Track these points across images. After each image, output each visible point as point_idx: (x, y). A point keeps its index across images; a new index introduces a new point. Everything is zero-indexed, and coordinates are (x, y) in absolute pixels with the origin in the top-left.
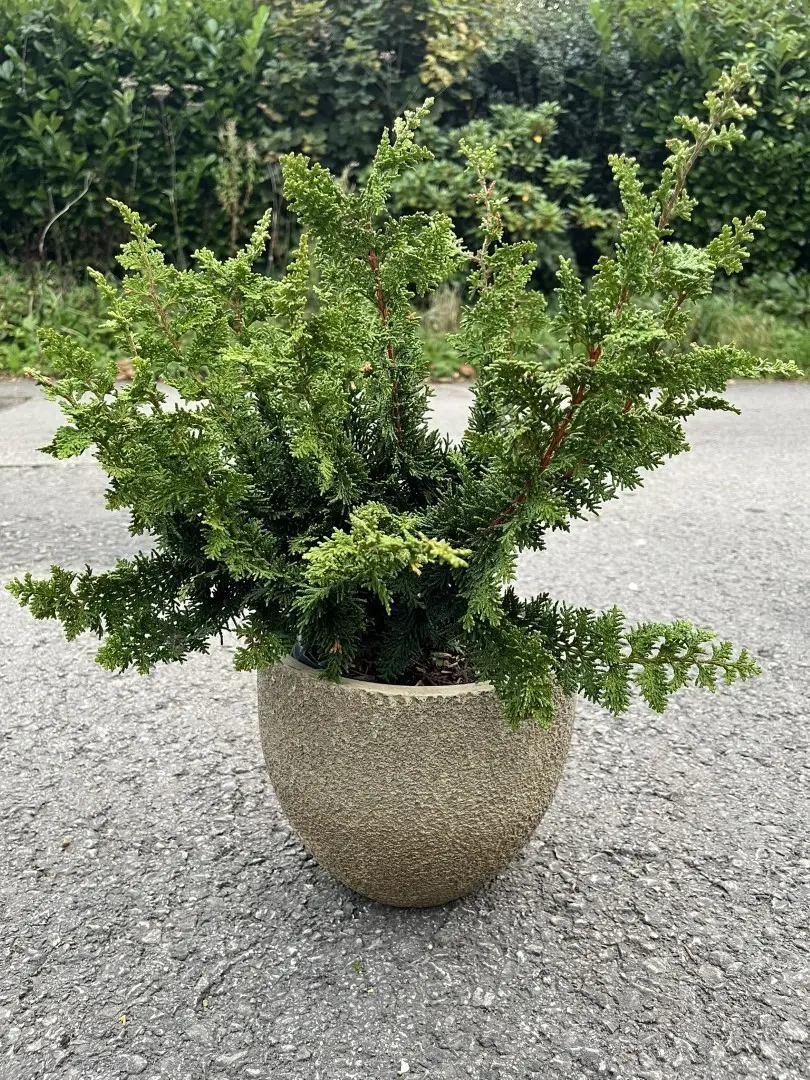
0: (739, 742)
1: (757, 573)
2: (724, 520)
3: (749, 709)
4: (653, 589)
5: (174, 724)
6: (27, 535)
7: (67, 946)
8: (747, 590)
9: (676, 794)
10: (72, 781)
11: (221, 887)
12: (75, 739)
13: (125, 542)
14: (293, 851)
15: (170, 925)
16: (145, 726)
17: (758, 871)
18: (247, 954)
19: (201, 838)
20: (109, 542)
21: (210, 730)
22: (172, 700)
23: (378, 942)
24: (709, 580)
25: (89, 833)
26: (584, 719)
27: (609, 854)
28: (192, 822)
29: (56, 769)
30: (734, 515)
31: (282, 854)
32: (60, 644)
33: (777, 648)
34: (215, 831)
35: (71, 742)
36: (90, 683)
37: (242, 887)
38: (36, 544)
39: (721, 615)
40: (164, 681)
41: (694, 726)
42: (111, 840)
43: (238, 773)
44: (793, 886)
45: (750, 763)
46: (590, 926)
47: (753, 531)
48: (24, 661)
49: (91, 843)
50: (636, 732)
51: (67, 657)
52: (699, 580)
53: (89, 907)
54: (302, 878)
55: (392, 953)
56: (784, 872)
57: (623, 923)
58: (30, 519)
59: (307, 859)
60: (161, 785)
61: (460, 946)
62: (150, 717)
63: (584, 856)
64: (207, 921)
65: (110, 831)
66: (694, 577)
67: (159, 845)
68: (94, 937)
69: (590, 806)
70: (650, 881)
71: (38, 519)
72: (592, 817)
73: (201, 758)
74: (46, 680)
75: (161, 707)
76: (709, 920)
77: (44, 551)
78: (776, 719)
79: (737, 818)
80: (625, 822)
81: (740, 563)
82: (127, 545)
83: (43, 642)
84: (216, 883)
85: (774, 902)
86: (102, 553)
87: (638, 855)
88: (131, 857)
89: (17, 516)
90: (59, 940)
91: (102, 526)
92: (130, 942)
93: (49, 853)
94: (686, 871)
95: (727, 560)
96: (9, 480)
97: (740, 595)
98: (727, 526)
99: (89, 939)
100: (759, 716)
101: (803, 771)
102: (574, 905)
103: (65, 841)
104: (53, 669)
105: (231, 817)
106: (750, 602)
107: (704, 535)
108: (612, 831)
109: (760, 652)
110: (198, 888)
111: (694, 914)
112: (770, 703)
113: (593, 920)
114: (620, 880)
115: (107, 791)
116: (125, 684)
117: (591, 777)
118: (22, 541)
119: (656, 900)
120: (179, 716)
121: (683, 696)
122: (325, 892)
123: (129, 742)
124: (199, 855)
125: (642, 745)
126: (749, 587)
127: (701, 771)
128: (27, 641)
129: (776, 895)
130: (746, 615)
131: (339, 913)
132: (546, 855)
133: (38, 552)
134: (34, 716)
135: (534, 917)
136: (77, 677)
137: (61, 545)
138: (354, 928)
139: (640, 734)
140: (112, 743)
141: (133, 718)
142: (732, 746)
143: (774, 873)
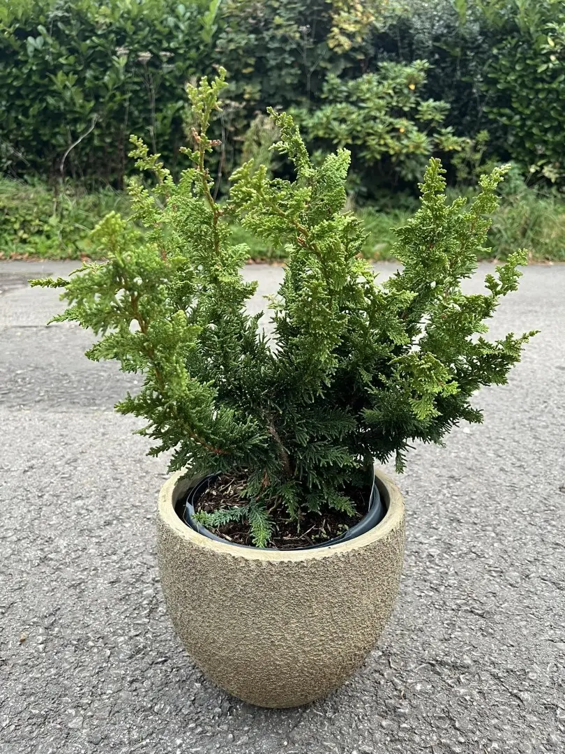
0: (541, 566)
1: (562, 420)
2: (539, 376)
3: (550, 538)
4: (482, 433)
5: (115, 539)
6: (33, 381)
7: (13, 727)
8: (554, 435)
9: (488, 612)
10: (35, 585)
11: (131, 682)
12: (42, 550)
13: (100, 387)
15: (90, 714)
16: (94, 540)
17: (548, 684)
18: (144, 743)
19: (122, 639)
20: (89, 388)
21: (141, 544)
22: (117, 518)
23: (244, 739)
24: (524, 426)
25: (41, 631)
26: (421, 543)
27: (432, 665)
28: (117, 624)
29: (25, 575)
30: (547, 371)
31: (181, 655)
32: (43, 470)
34: (133, 633)
35: (39, 552)
36: (59, 502)
37: (147, 684)
38: (38, 389)
39: (532, 456)
40: (113, 502)
41: (506, 552)
42: (56, 637)
43: (157, 582)
45: (548, 586)
46: (412, 730)
47: (561, 385)
48: (15, 483)
49: (41, 639)
50: (460, 556)
51: (46, 480)
52: (517, 425)
53: (32, 694)
54: (194, 677)
55: (255, 748)
57: (438, 728)
58: (37, 368)
60: (99, 591)
61: (309, 744)
62: (98, 532)
63: (413, 666)
64: (118, 712)
65: (56, 629)
66: (514, 424)
67: (91, 643)
68: (34, 720)
69: (420, 621)
70: (462, 691)
71: (43, 369)
72: (421, 630)
73: (130, 568)
74: (28, 499)
75: (108, 523)
76: (506, 728)
77: (42, 394)
79: (535, 635)
80: (447, 637)
81: (550, 412)
82: (101, 390)
83: (32, 467)
84: (129, 679)
85: (558, 712)
86: (83, 396)
87: (454, 667)
88: (68, 653)
89: (29, 366)
90: (8, 722)
91: (86, 375)
92: (59, 726)
93: (10, 646)
94: (491, 682)
95: (540, 409)
96: (28, 337)
97: (547, 439)
98: (540, 381)
99: (30, 721)
100: (557, 544)
102: (402, 711)
103: (22, 638)
104: (34, 490)
105: (147, 620)
106: (555, 445)
107: (522, 388)
108: (436, 644)
110: (115, 682)
111: (494, 721)
113: (415, 724)
114: (439, 689)
115: (59, 595)
116: (84, 504)
117: (423, 594)
118: (28, 386)
119: (466, 708)
120: (119, 532)
121: (499, 525)
122: (210, 690)
123: (80, 553)
124: (119, 653)
125: (464, 567)
126: (555, 432)
127: (509, 592)
128: (20, 466)
129: (560, 705)
130: (551, 456)
131: (218, 710)
132: (383, 663)
133: (38, 395)
134: (16, 529)
135: (369, 720)
136: (51, 498)
137: (55, 390)
138: (228, 724)
139: (463, 558)
140: (67, 554)
141: (86, 533)
142: (535, 571)
143: (561, 685)
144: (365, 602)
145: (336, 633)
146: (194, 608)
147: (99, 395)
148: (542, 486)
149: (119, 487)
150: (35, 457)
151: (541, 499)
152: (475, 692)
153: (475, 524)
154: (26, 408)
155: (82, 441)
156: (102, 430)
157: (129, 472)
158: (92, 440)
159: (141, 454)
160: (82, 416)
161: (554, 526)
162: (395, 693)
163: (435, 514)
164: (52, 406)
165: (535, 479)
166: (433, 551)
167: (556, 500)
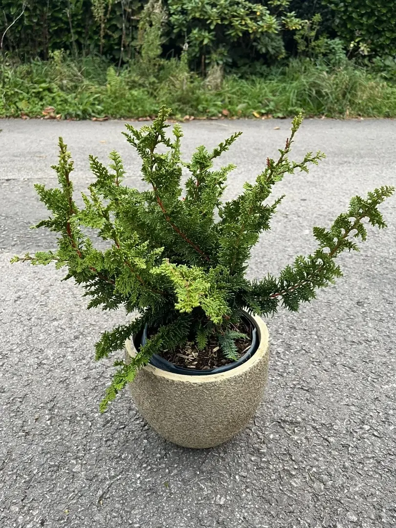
0: (343, 357)
1: (361, 252)
3: (350, 338)
5: (83, 348)
6: (6, 228)
7: (40, 474)
8: (356, 263)
9: (311, 388)
10: (38, 382)
12: (38, 357)
14: (138, 422)
15: (85, 462)
16: (70, 350)
17: (344, 432)
18: (118, 478)
19: (97, 415)
22: (82, 334)
23: (175, 472)
25: (47, 412)
27: (279, 422)
28: (93, 405)
31: (133, 423)
32: (27, 299)
33: (366, 300)
35: (36, 359)
36: (43, 323)
37: (115, 442)
38: (11, 235)
40: (77, 322)
41: (323, 348)
42: (57, 415)
44: (359, 440)
45: (346, 370)
46: (268, 462)
48: (10, 310)
49: (48, 417)
50: (295, 352)
51: (30, 307)
53: (48, 453)
54: (143, 436)
55: (181, 477)
56: (356, 432)
57: (282, 460)
58: (7, 217)
59: (145, 426)
60: (78, 384)
61: (211, 473)
62: (71, 344)
63: (268, 424)
64: (101, 460)
65: (56, 410)
67: (78, 418)
68: (52, 468)
69: (272, 396)
71: (11, 218)
72: (273, 401)
73: (95, 368)
74: (22, 321)
75: (76, 338)
76: (320, 459)
77: (15, 239)
78: (361, 344)
79: (338, 401)
80: (287, 405)
83: (19, 298)
84: (104, 440)
85: (350, 449)
86: (44, 240)
87: (292, 423)
88: (66, 425)
90: (36, 471)
92: (67, 471)
93: (29, 423)
94: (312, 432)
97: (352, 267)
99: (50, 469)
100: (354, 342)
101: (371, 375)
102: (262, 451)
103: (36, 417)
104: (24, 315)
106: (356, 271)
108: (281, 409)
109: (358, 303)
110: (97, 442)
111: (314, 455)
112: (359, 334)
113: (270, 459)
114: (283, 437)
115: (54, 388)
116: (59, 324)
117: (273, 379)
118: (4, 233)
119: (298, 448)
120: (85, 344)
121: (319, 330)
122: (153, 444)
123: (62, 359)
124: (96, 424)
125: (298, 360)
126: (356, 261)
127: (324, 375)
128: (11, 297)
129: (351, 445)
130: (353, 279)
131: (158, 455)
132: (251, 423)
133: (13, 240)
134: (18, 344)
135: (244, 457)
136: (36, 320)
137: (24, 235)
138: (165, 463)
139: (297, 353)
140: (54, 360)
141: (64, 345)
142: (339, 360)
143: (351, 433)
148: (346, 302)
150: (20, 290)
151: (346, 311)
152: (303, 438)
153: (305, 330)
154: (6, 251)
155: (49, 277)
158: (56, 276)
161: (352, 329)
162: (258, 440)
163: (281, 324)
164: (24, 249)
165: (343, 297)
166: (280, 350)
167: (354, 311)
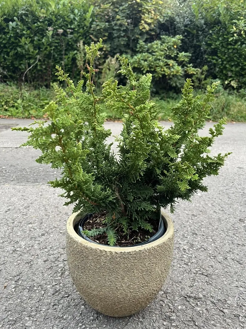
0: (232, 254)
1: (240, 190)
2: (230, 171)
3: (236, 242)
5: (46, 242)
6: (10, 171)
8: (236, 197)
9: (209, 274)
10: (10, 262)
11: (54, 306)
12: (14, 246)
13: (40, 174)
15: (35, 319)
16: (37, 242)
17: (235, 306)
19: (49, 286)
20: (35, 175)
21: (58, 244)
22: (47, 233)
24: (224, 193)
25: (13, 282)
26: (180, 244)
27: (185, 297)
28: (47, 279)
29: (6, 258)
30: (233, 169)
31: (75, 294)
32: (14, 211)
34: (54, 284)
35: (12, 247)
36: (22, 225)
37: (60, 306)
38: (12, 175)
39: (227, 206)
40: (45, 225)
41: (217, 248)
42: (20, 285)
43: (65, 261)
45: (235, 263)
46: (177, 326)
47: (239, 175)
49: (13, 286)
50: (197, 249)
51: (16, 216)
52: (221, 192)
53: (10, 311)
54: (81, 303)
56: (244, 306)
57: (188, 325)
58: (12, 166)
60: (39, 265)
62: (39, 239)
63: (177, 298)
64: (48, 319)
65: (20, 282)
66: (219, 192)
67: (35, 288)
68: (10, 322)
69: (180, 278)
71: (14, 166)
72: (180, 282)
73: (53, 255)
74: (8, 224)
75: (43, 235)
76: (218, 325)
77: (14, 177)
79: (230, 284)
80: (192, 285)
81: (235, 187)
82: (40, 176)
83: (9, 210)
84: (52, 304)
85: (240, 318)
86: (32, 178)
87: (195, 298)
88: (25, 293)
89: (8, 165)
91: (33, 169)
92: (21, 325)
94: (211, 305)
95: (230, 185)
96: (8, 152)
97: (234, 198)
98: (231, 173)
99: (9, 323)
100: (239, 244)
102: (172, 318)
103: (5, 285)
104: (10, 220)
105: (60, 278)
106: (237, 201)
107: (223, 176)
108: (187, 288)
109: (240, 220)
110: (46, 305)
111: (213, 322)
112: (243, 240)
113: (178, 324)
114: (189, 308)
115: (21, 267)
116: (33, 226)
117: (181, 266)
118: (8, 174)
119: (200, 316)
120: (48, 239)
121: (214, 236)
122: (88, 309)
123: (31, 248)
124: (48, 293)
125: (199, 255)
126: (237, 196)
127: (218, 265)
128: (4, 209)
129: (241, 315)
130: (236, 206)
131: (92, 318)
132: (164, 297)
133: (12, 178)
134: (2, 237)
135: (158, 322)
136: (18, 223)
137: (20, 175)
138: (96, 324)
140: (25, 248)
141: (33, 239)
142: (230, 256)
143: (241, 306)
144: (157, 270)
145: (144, 283)
146: (82, 273)
147: (39, 178)
148: (232, 219)
149: (48, 219)
150: (11, 205)
151: (232, 225)
152: (204, 310)
153: (203, 235)
154: (7, 183)
155: (32, 198)
156: (40, 193)
157: (52, 212)
158: (36, 198)
159: (58, 204)
160: (32, 187)
161: (237, 236)
163: (186, 231)
164: (18, 183)
165: (229, 216)
166: (185, 247)
167: (237, 225)
